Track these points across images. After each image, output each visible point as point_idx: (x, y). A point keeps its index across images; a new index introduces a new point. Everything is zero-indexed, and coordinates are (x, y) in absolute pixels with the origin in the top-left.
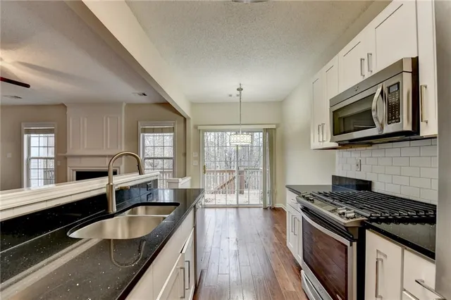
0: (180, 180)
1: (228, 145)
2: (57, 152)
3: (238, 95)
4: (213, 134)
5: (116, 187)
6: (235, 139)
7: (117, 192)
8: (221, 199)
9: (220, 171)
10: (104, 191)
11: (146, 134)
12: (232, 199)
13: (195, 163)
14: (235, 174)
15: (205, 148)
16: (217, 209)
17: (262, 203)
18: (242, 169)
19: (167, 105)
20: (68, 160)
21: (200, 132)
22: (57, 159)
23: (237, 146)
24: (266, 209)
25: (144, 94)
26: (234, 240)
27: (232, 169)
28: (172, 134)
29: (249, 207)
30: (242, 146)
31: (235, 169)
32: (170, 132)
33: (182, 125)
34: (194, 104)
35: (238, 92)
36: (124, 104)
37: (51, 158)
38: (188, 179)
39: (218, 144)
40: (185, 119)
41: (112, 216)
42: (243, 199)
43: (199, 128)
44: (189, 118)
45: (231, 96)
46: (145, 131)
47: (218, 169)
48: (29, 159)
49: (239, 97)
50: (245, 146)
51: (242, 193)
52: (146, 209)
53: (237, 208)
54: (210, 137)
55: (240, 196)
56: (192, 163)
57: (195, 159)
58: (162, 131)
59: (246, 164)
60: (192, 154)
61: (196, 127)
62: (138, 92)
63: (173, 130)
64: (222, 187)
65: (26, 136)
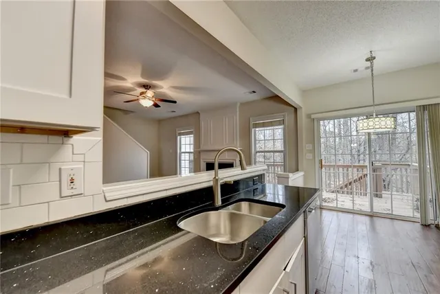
0: (291, 175)
1: (354, 133)
2: (195, 148)
3: (367, 68)
4: (332, 122)
5: (221, 181)
6: (365, 125)
7: (221, 186)
8: (345, 201)
9: (343, 167)
10: (211, 184)
11: (257, 129)
12: (363, 203)
13: (310, 156)
14: (367, 171)
15: (322, 140)
16: (340, 214)
17: (418, 215)
18: (377, 164)
19: (276, 98)
20: (201, 154)
21: (314, 122)
22: (194, 153)
23: (369, 134)
24: (426, 226)
25: (254, 92)
26: (367, 263)
27: (362, 163)
28: (282, 126)
29: (393, 218)
30: (378, 134)
31: (367, 164)
32: (280, 125)
33: (293, 116)
34: (305, 92)
35: (368, 64)
36: (238, 104)
37: (191, 153)
38: (300, 174)
39: (340, 133)
40: (296, 109)
41: (217, 209)
42: (381, 205)
43: (313, 116)
44: (301, 108)
45: (356, 71)
46: (256, 126)
47: (341, 163)
48: (181, 153)
49: (370, 70)
50: (382, 133)
51: (378, 196)
52: (250, 205)
53: (371, 216)
54: (329, 126)
55: (376, 200)
56: (305, 157)
57: (310, 151)
58: (271, 124)
59: (385, 157)
60: (305, 146)
61: (309, 116)
62: (248, 91)
63: (282, 122)
64: (346, 186)
65: (179, 137)
